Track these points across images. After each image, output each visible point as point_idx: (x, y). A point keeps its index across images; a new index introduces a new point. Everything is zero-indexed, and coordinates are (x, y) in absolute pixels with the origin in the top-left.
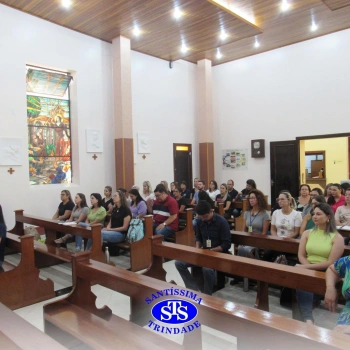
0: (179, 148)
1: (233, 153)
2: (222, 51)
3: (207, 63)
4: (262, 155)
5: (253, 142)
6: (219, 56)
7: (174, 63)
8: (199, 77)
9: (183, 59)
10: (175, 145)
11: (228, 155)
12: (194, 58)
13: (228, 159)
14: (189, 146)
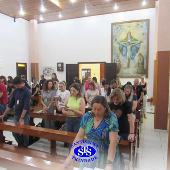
0: (19, 65)
1: (49, 69)
2: (43, 16)
3: (35, 22)
4: (62, 70)
5: (58, 63)
6: (41, 19)
7: (16, 20)
8: (31, 28)
9: (22, 18)
10: (17, 64)
11: (46, 69)
12: (28, 18)
13: (46, 71)
14: (25, 64)
